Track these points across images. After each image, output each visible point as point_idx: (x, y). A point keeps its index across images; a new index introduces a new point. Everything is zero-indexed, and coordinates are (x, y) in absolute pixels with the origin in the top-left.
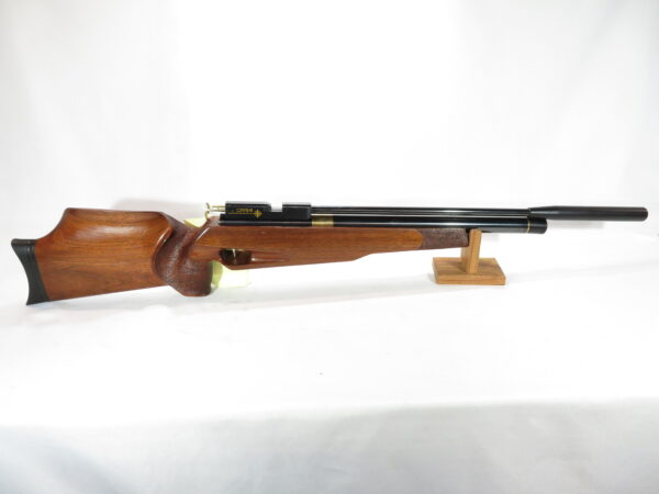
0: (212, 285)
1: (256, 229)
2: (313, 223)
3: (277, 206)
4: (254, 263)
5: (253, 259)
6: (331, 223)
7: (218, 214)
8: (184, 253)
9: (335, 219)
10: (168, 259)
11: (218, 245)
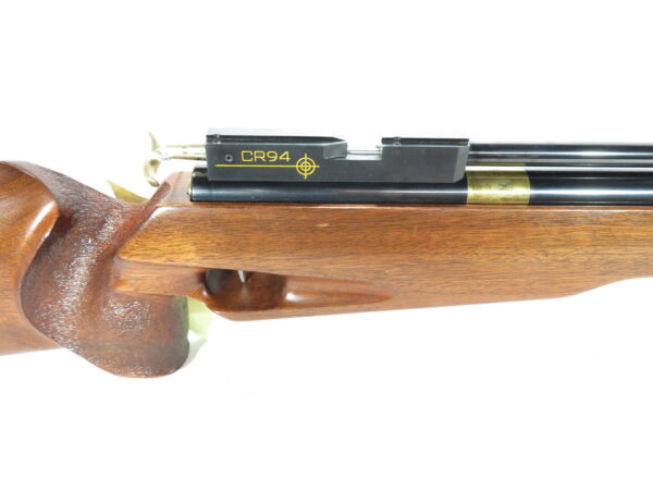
0: (192, 337)
1: (300, 213)
2: (471, 192)
3: (363, 145)
4: (291, 305)
5: (290, 297)
6: (523, 191)
7: (188, 168)
8: (101, 277)
9: (537, 180)
10: (59, 293)
11: (191, 257)
